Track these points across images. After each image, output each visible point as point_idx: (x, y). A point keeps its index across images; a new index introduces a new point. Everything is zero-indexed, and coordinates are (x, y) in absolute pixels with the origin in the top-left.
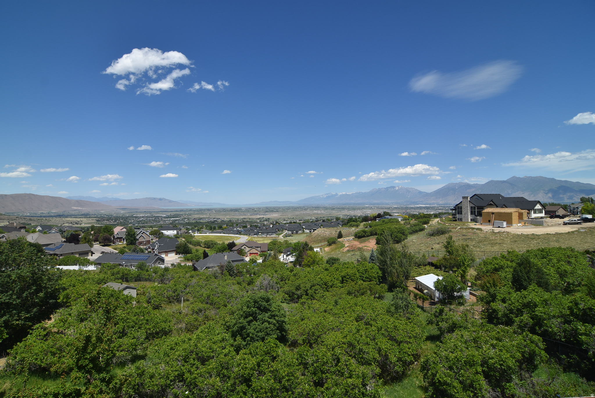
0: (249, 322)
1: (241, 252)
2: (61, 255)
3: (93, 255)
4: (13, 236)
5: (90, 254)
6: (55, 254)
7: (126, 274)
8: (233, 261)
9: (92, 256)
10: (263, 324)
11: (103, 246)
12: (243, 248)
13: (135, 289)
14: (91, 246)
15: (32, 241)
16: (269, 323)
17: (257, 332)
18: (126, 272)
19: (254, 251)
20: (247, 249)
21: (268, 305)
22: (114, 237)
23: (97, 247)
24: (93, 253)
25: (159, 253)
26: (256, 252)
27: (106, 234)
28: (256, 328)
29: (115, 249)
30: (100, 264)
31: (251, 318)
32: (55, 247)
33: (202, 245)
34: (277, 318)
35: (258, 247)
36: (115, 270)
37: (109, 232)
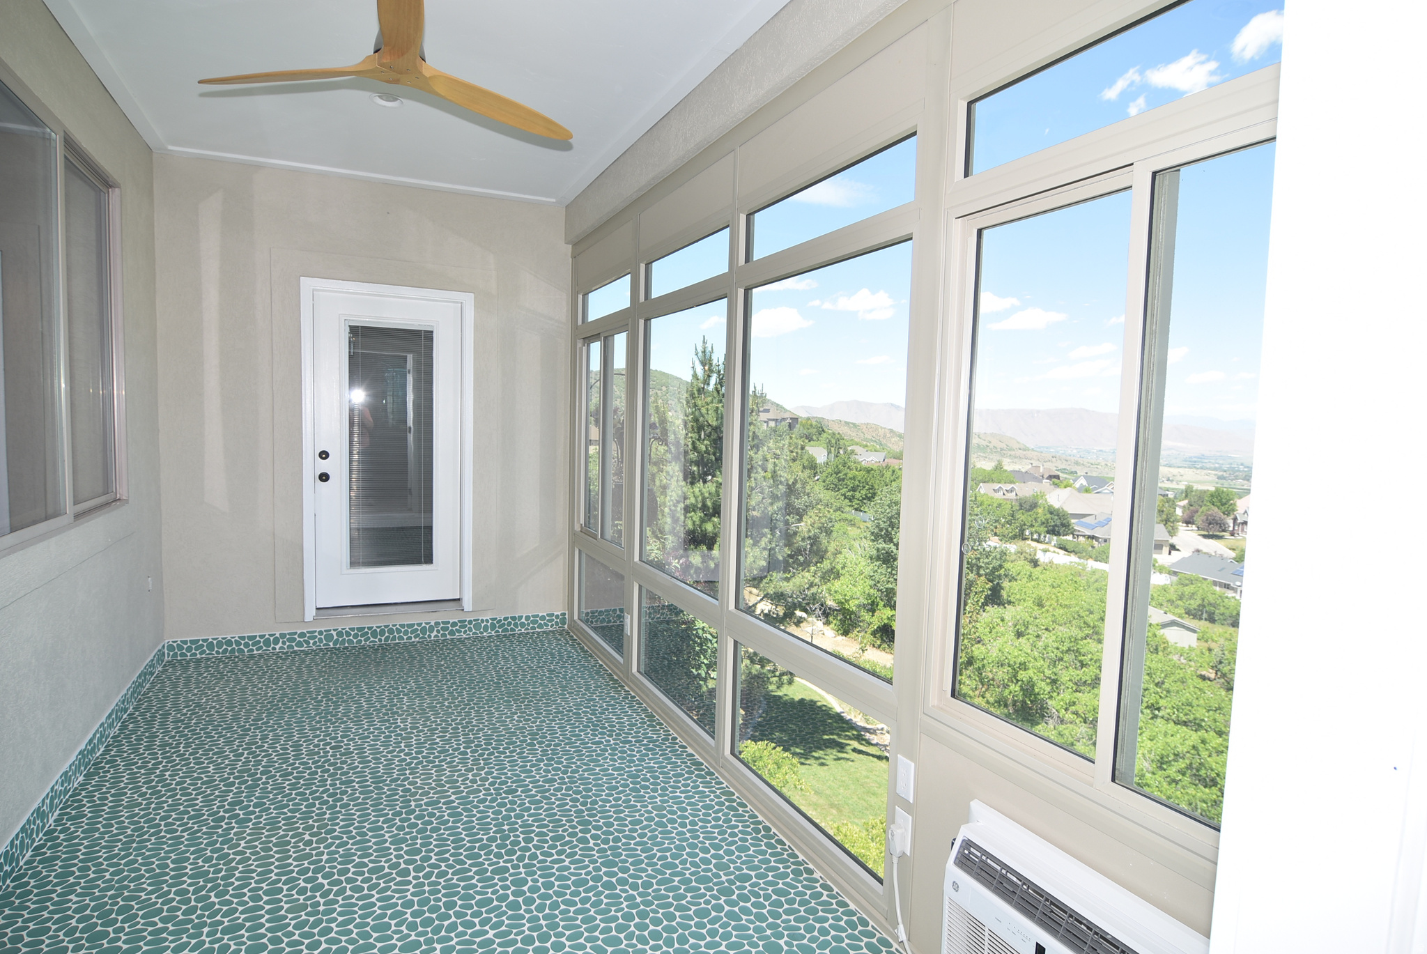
3: (1173, 552)
4: (1026, 490)
5: (1166, 549)
6: (1093, 537)
7: (1210, 604)
9: (1170, 553)
11: (1205, 536)
13: (1195, 631)
14: (1172, 532)
15: (1056, 505)
18: (1211, 598)
22: (1235, 519)
23: (1188, 538)
24: (1173, 549)
27: (1215, 511)
29: (1233, 550)
30: (1175, 573)
32: (1096, 521)
36: (1188, 590)
37: (1222, 505)
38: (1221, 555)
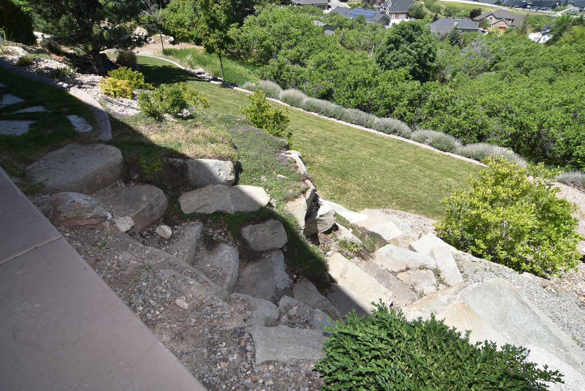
0: (390, 50)
1: (483, 24)
2: (304, 5)
5: (327, 7)
6: (299, 4)
8: (464, 30)
9: (328, 9)
10: (402, 52)
11: (341, 1)
12: (488, 18)
16: (410, 54)
17: (394, 61)
19: (502, 24)
20: (494, 20)
21: (416, 34)
24: (329, 7)
25: (390, 13)
26: (505, 26)
28: (394, 56)
29: (350, 6)
31: (392, 45)
33: (441, 12)
34: (419, 49)
35: (509, 20)
38: (346, 8)
